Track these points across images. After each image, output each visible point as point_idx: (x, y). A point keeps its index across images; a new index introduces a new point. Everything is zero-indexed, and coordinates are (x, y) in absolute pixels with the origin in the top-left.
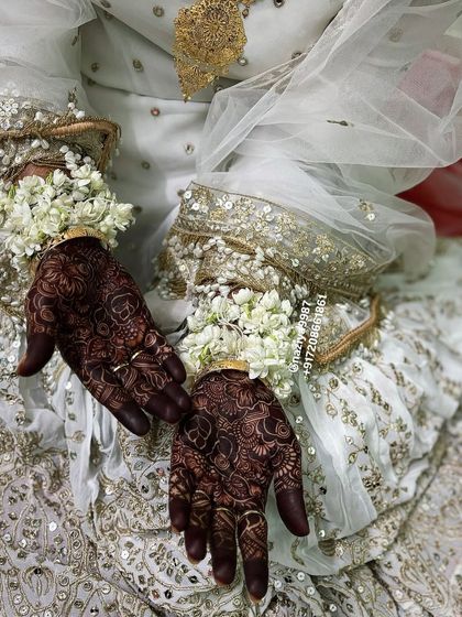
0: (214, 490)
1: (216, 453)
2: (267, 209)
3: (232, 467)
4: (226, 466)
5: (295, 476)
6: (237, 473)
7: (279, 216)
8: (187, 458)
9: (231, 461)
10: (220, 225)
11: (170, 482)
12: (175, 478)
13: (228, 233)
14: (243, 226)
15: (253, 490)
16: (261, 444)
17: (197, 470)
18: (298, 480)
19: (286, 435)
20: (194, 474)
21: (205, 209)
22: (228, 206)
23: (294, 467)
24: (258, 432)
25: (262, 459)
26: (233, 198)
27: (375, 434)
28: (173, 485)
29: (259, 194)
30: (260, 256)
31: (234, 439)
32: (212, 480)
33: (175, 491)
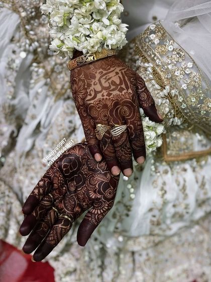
0: (57, 199)
1: (72, 180)
2: (190, 65)
3: (76, 191)
4: (73, 189)
5: (98, 218)
6: (75, 196)
7: (194, 73)
8: (55, 176)
9: (77, 188)
10: (158, 58)
11: (38, 184)
12: (41, 183)
13: (158, 66)
14: (170, 67)
15: (77, 209)
16: (95, 192)
17: (55, 185)
18: (99, 221)
19: (109, 196)
20: (53, 186)
21: (157, 41)
22: (170, 48)
23: (101, 213)
24: (97, 186)
25: (90, 199)
26: (176, 46)
27: (170, 205)
28: (38, 187)
29: (192, 53)
30: (165, 92)
31: (85, 179)
32: (60, 193)
33: (36, 191)
